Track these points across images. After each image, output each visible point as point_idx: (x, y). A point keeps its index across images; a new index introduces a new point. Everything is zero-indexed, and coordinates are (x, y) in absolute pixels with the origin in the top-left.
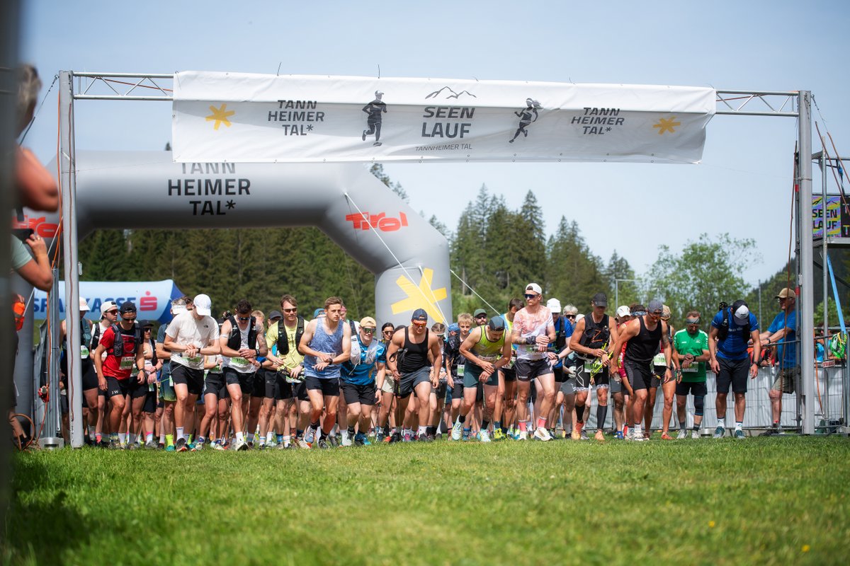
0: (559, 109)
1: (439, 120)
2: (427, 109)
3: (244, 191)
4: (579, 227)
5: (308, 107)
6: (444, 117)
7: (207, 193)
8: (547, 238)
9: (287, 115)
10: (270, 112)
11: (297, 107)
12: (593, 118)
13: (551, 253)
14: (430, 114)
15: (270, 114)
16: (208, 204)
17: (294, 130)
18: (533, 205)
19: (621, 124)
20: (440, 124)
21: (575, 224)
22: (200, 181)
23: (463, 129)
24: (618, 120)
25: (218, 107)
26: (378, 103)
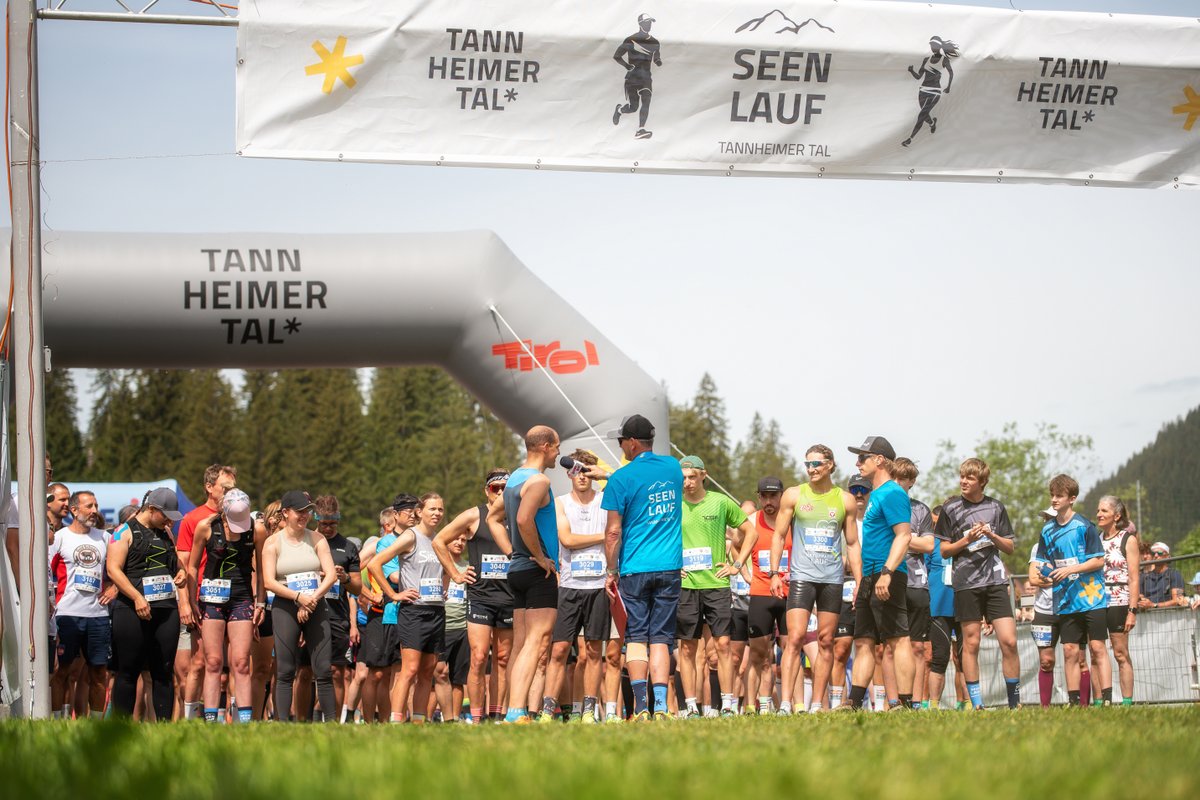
0: (990, 58)
1: (765, 86)
2: (740, 55)
3: (315, 302)
5: (507, 49)
6: (773, 78)
7: (251, 305)
9: (466, 66)
10: (432, 59)
11: (485, 49)
12: (1058, 86)
14: (743, 71)
15: (432, 64)
16: (253, 325)
17: (480, 99)
19: (1112, 103)
20: (766, 96)
22: (239, 285)
23: (809, 105)
24: (1106, 91)
25: (330, 45)
26: (643, 39)
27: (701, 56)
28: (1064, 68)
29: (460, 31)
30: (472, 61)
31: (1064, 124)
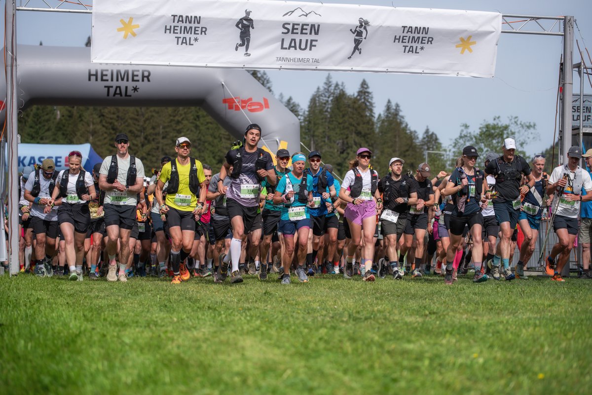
1: (294, 36)
2: (285, 25)
3: (145, 79)
4: (401, 108)
5: (194, 23)
6: (297, 33)
7: (117, 80)
8: (376, 116)
9: (179, 28)
10: (166, 26)
11: (186, 23)
12: (410, 37)
13: (379, 128)
15: (166, 28)
16: (118, 89)
17: (184, 41)
18: (366, 90)
19: (431, 43)
20: (295, 40)
21: (397, 105)
22: (112, 71)
23: (311, 43)
24: (428, 39)
25: (127, 20)
26: (247, 19)
27: (269, 25)
28: (412, 30)
29: (177, 16)
30: (181, 27)
31: (412, 51)
